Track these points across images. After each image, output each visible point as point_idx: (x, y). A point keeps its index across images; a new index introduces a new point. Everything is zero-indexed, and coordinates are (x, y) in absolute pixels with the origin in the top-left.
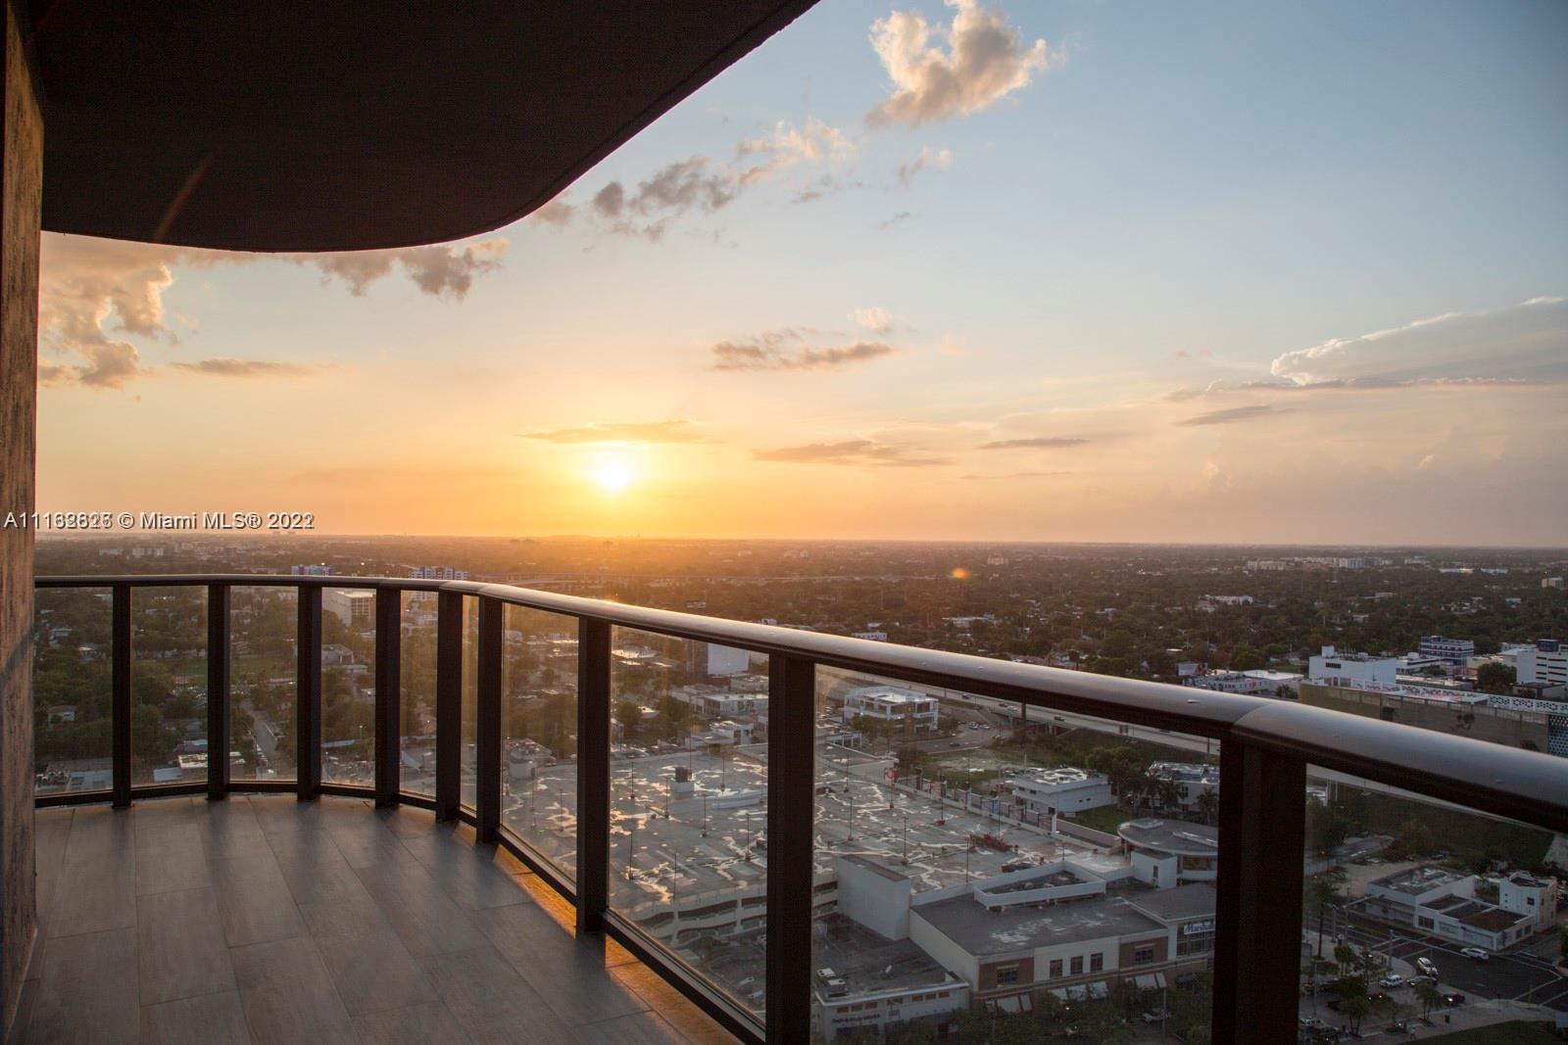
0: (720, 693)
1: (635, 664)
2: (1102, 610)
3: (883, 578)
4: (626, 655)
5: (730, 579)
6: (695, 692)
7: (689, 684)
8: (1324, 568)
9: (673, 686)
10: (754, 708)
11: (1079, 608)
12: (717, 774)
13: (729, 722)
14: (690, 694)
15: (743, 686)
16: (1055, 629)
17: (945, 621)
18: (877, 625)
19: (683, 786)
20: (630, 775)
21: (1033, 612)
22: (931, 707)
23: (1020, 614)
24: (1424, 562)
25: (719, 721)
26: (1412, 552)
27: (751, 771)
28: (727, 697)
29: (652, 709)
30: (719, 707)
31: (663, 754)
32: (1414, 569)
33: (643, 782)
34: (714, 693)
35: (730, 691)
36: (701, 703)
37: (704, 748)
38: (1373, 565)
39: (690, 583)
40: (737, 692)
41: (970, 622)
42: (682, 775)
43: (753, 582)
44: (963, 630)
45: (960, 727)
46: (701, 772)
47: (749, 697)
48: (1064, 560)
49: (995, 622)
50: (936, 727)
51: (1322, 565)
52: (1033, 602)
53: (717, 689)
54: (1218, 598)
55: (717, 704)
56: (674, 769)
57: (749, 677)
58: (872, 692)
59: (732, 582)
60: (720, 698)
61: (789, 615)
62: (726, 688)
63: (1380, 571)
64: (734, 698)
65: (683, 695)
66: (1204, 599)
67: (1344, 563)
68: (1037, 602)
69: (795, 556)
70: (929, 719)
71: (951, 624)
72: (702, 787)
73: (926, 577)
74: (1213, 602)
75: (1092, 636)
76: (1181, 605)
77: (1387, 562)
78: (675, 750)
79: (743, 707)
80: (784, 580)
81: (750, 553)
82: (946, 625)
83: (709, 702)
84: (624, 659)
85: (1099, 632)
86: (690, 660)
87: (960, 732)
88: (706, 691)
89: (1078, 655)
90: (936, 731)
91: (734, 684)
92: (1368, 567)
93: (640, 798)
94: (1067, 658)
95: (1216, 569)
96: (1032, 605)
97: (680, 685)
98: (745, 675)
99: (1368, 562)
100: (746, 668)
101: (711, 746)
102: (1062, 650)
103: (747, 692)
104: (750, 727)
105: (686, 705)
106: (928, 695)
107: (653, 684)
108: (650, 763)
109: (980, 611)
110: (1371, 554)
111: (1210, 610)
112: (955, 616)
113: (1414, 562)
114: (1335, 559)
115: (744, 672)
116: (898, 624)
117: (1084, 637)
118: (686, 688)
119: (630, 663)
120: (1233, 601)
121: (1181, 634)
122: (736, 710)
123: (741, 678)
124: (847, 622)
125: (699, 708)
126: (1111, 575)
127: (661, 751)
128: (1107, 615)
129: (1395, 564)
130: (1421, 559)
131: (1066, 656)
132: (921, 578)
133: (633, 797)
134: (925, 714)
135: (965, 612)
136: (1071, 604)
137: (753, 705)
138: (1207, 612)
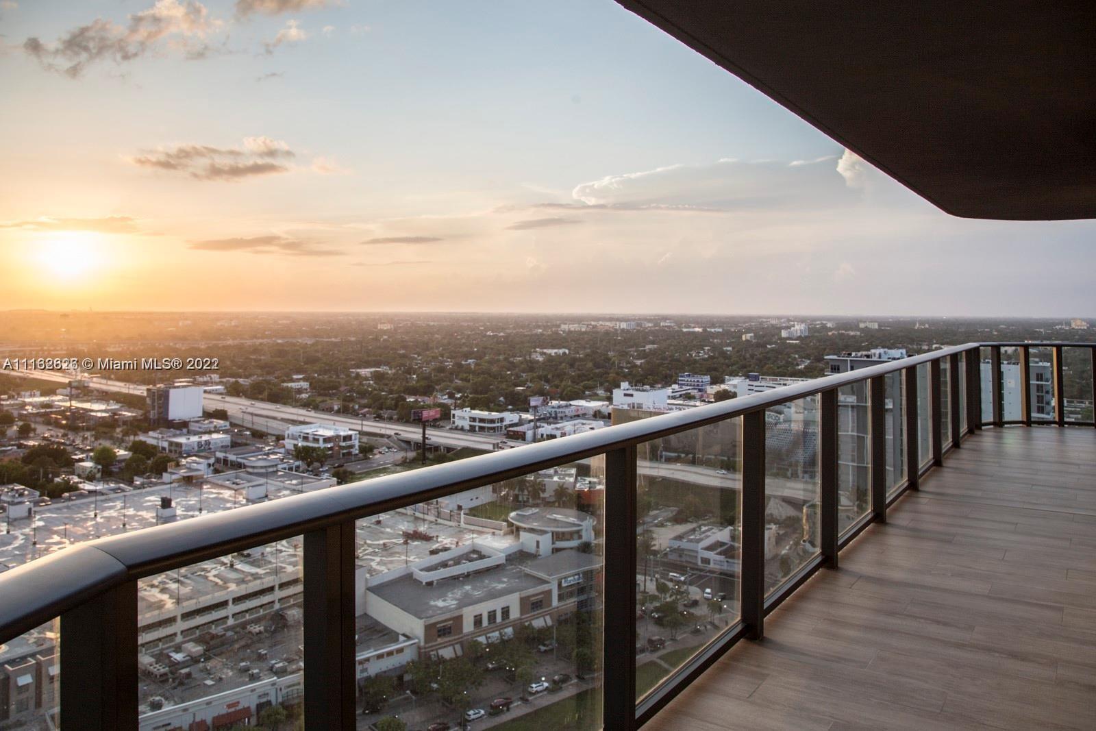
0: (180, 435)
1: (104, 414)
2: (466, 361)
3: (300, 340)
4: (96, 406)
5: (176, 344)
6: (160, 436)
7: (154, 430)
8: (611, 329)
9: (139, 433)
10: (211, 446)
11: (449, 360)
12: (193, 501)
13: (194, 458)
14: (157, 439)
15: (200, 428)
16: (434, 376)
17: (353, 372)
18: (301, 376)
19: (167, 512)
20: (119, 507)
21: (417, 364)
22: (353, 438)
23: (407, 365)
24: (673, 325)
25: (185, 458)
26: (665, 318)
27: (221, 496)
28: (189, 439)
29: (125, 450)
30: (181, 447)
31: (144, 488)
32: (666, 329)
33: (131, 512)
34: (175, 436)
35: (189, 432)
36: (166, 444)
37: (178, 481)
38: (641, 327)
39: (142, 347)
40: (195, 433)
41: (371, 373)
42: (166, 503)
43: (196, 346)
44: (366, 379)
45: (376, 451)
46: (179, 500)
47: (205, 437)
48: (434, 325)
49: (390, 372)
50: (357, 452)
51: (610, 327)
52: (416, 356)
53: (178, 432)
54: (545, 351)
55: (179, 445)
56: (160, 499)
57: (204, 420)
58: (307, 429)
59: (177, 346)
60: (182, 440)
61: (229, 372)
62: (185, 430)
63: (647, 331)
64: (194, 439)
65: (151, 438)
66: (536, 352)
67: (624, 325)
68: (418, 356)
69: (226, 325)
70: (352, 446)
71: (358, 375)
72: (183, 511)
73: (333, 339)
74: (542, 354)
75: (461, 380)
76: (520, 357)
77: (650, 325)
78: (156, 484)
79: (202, 445)
80: (221, 343)
81: (189, 322)
82: (353, 375)
83: (171, 444)
84: (92, 411)
85: (467, 377)
86: (154, 409)
87: (375, 454)
88: (169, 434)
89: (454, 394)
90: (357, 455)
91: (193, 427)
92: (639, 328)
93: (129, 525)
94: (446, 397)
95: (540, 331)
96: (416, 359)
97: (146, 431)
98: (199, 419)
99: (638, 325)
100: (201, 414)
101: (184, 477)
102: (442, 390)
103: (205, 433)
104: (212, 461)
105: (155, 447)
106: (350, 430)
107: (122, 431)
108: (134, 495)
109: (378, 364)
110: (639, 319)
111: (541, 359)
112: (360, 368)
113: (666, 324)
114: (618, 323)
115: (200, 417)
116: (316, 375)
117: (456, 381)
118: (151, 433)
119: (99, 414)
120: (555, 353)
121: (522, 377)
122: (196, 448)
123: (197, 422)
124: (276, 375)
125: (164, 449)
126: (469, 336)
127: (142, 486)
128: (469, 364)
129: (655, 326)
130: (670, 323)
131: (445, 395)
132: (330, 340)
133: (124, 525)
134: (349, 443)
135: (367, 365)
136: (443, 357)
137: (210, 443)
138: (538, 360)
